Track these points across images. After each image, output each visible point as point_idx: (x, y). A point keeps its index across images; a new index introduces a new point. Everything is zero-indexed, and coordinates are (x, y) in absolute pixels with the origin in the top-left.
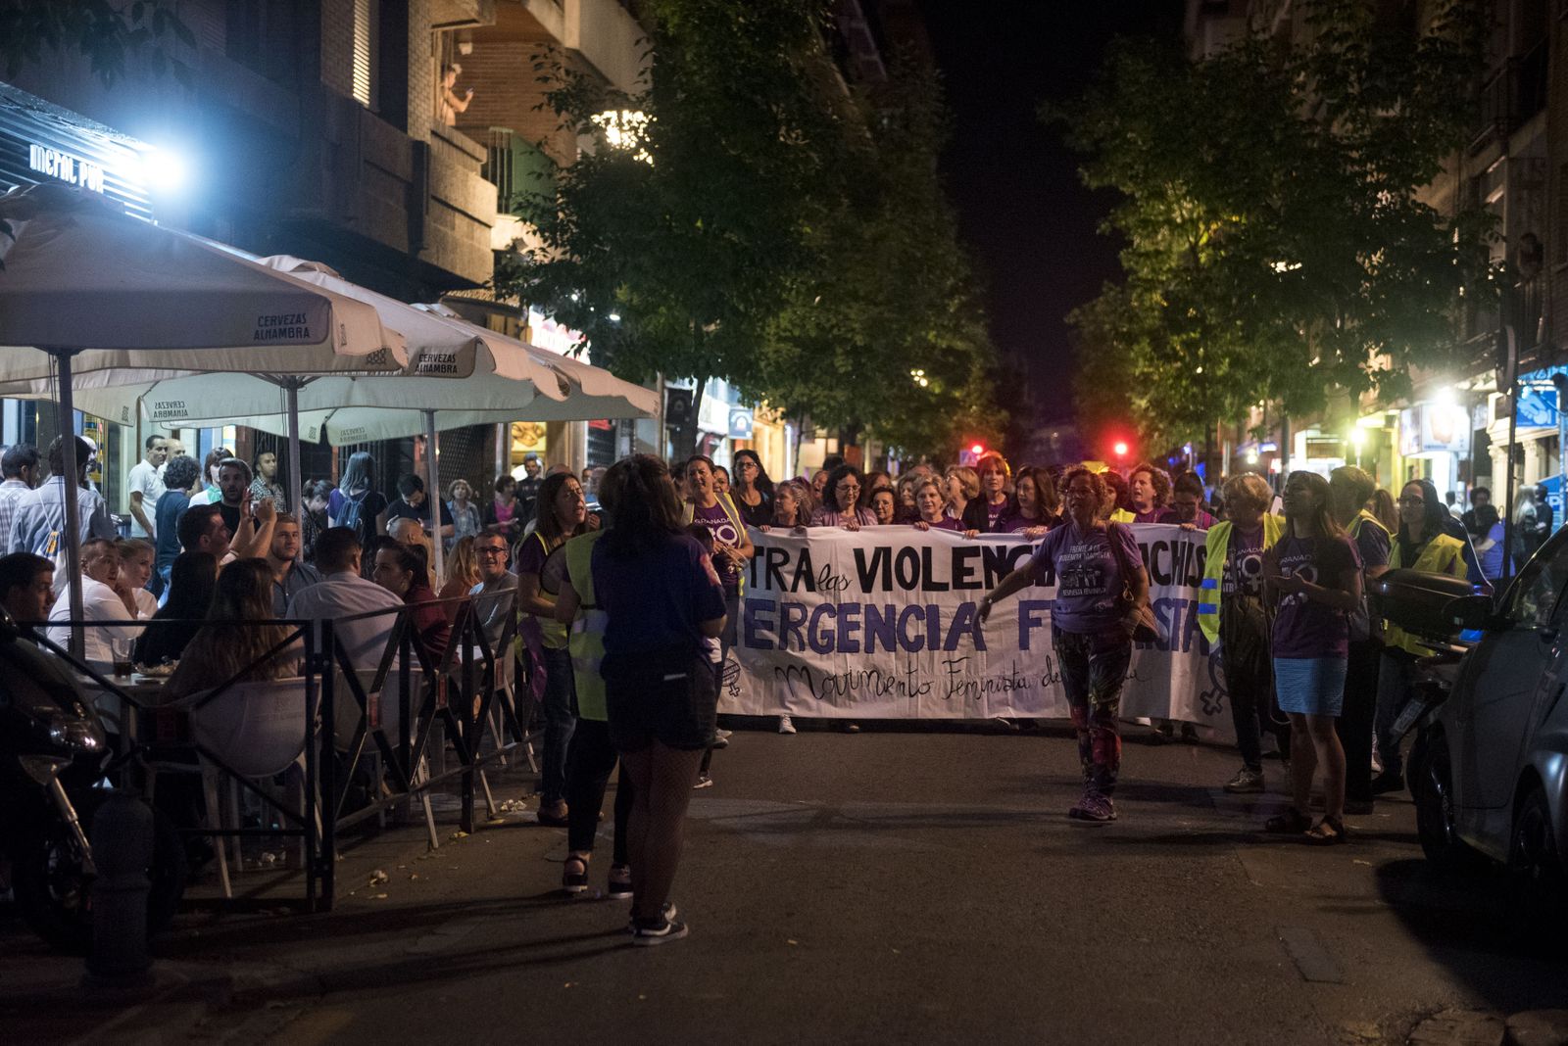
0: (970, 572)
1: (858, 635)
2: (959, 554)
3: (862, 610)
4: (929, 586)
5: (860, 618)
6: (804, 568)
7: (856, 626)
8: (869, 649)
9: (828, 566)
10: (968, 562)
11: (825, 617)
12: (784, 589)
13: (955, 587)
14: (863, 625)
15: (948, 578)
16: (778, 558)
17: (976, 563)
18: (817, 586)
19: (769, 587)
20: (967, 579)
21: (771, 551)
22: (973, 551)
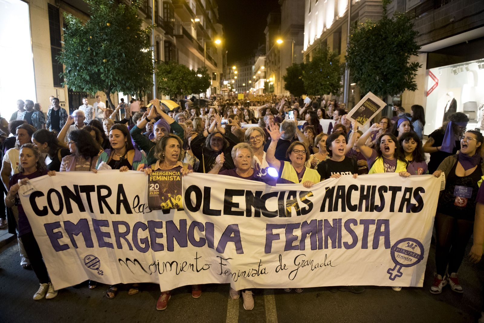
0: (237, 205)
1: (163, 241)
2: (229, 193)
3: (164, 225)
4: (208, 211)
5: (163, 231)
6: (122, 198)
7: (161, 236)
8: (171, 248)
9: (137, 196)
10: (235, 199)
11: (140, 230)
12: (112, 212)
13: (225, 213)
14: (165, 235)
15: (220, 207)
16: (104, 192)
17: (241, 201)
18: (132, 210)
19: (102, 212)
20: (233, 209)
21: (100, 187)
22: (239, 193)
